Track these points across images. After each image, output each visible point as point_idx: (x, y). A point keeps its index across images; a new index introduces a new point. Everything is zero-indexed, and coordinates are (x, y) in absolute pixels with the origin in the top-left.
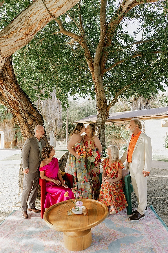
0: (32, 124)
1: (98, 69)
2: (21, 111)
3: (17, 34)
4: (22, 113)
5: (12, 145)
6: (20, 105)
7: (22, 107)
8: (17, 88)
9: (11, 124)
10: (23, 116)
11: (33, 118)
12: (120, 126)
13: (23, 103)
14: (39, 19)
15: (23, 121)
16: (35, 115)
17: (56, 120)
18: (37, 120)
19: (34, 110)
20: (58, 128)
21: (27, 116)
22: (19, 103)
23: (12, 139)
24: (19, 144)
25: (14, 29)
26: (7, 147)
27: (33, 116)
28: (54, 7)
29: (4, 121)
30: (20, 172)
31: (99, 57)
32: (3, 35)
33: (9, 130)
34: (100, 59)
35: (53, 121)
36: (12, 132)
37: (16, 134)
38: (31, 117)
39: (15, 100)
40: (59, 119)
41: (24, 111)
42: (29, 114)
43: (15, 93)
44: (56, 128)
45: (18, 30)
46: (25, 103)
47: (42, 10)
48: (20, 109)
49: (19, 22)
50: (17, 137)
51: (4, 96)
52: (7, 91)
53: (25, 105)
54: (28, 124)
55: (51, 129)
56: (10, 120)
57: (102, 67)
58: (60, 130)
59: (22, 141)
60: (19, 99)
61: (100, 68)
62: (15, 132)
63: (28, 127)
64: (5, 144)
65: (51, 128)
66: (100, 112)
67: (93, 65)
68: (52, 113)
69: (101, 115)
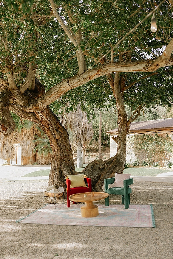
0: (60, 139)
1: (118, 88)
2: (50, 128)
3: (55, 95)
4: (52, 130)
5: (31, 161)
6: (50, 124)
7: (51, 125)
8: (48, 111)
9: (31, 134)
10: (53, 132)
11: (61, 134)
12: (165, 136)
13: (52, 122)
14: (66, 89)
15: (52, 136)
16: (61, 131)
17: (85, 129)
18: (63, 135)
19: (61, 127)
20: (87, 139)
21: (55, 132)
22: (49, 122)
23: (31, 153)
24: (40, 159)
25: (53, 93)
26: (25, 163)
27: (60, 132)
28: (73, 86)
29: (22, 131)
30: (49, 179)
31: (118, 77)
32: (48, 96)
33: (28, 142)
34: (119, 79)
35: (81, 130)
36: (31, 145)
37: (35, 146)
38: (59, 133)
39: (46, 120)
40: (89, 128)
41: (53, 128)
42: (57, 131)
43: (47, 115)
44: (84, 139)
45: (55, 93)
46: (54, 122)
47: (68, 87)
48: (50, 126)
49: (56, 90)
50: (37, 151)
51: (38, 117)
52: (40, 114)
53: (54, 123)
54: (56, 139)
55: (78, 141)
56: (29, 130)
57: (121, 85)
58: (90, 141)
59: (43, 155)
60: (49, 119)
61: (120, 87)
62: (34, 144)
63: (56, 142)
64: (23, 159)
65: (78, 139)
66: (121, 127)
67: (113, 84)
68: (79, 121)
69: (121, 130)
